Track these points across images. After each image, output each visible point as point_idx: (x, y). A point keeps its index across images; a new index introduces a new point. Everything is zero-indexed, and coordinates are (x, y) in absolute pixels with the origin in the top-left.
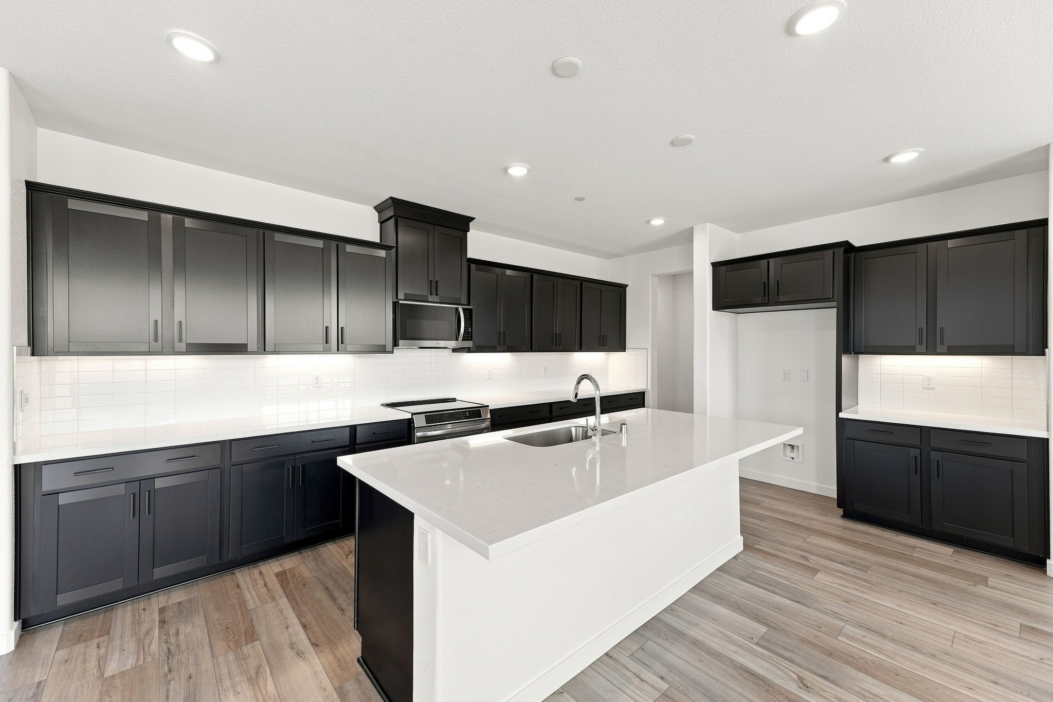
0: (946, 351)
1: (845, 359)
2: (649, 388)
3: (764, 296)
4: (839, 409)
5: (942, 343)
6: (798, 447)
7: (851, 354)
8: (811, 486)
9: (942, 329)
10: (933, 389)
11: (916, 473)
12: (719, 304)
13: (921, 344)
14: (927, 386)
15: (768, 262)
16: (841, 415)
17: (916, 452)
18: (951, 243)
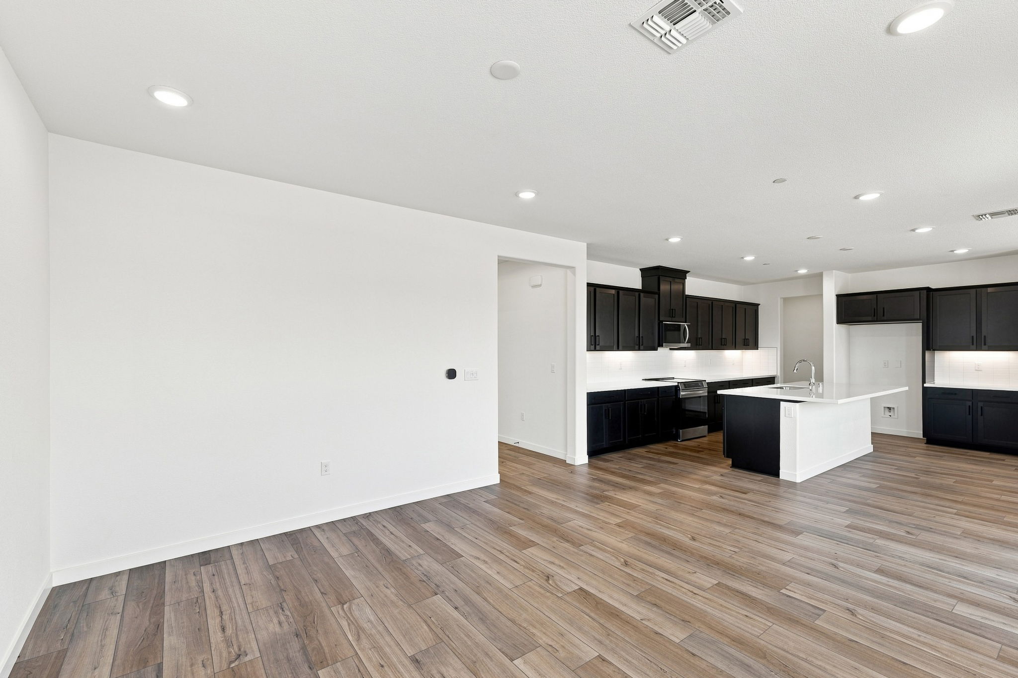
0: (987, 349)
1: (927, 354)
2: (779, 374)
3: (874, 316)
4: (924, 382)
5: (985, 344)
6: (894, 408)
7: (930, 350)
8: (903, 431)
9: (985, 337)
10: (981, 371)
11: (969, 414)
12: (841, 320)
13: (973, 344)
14: (977, 369)
15: (877, 296)
16: (925, 385)
17: (970, 403)
18: (990, 290)
